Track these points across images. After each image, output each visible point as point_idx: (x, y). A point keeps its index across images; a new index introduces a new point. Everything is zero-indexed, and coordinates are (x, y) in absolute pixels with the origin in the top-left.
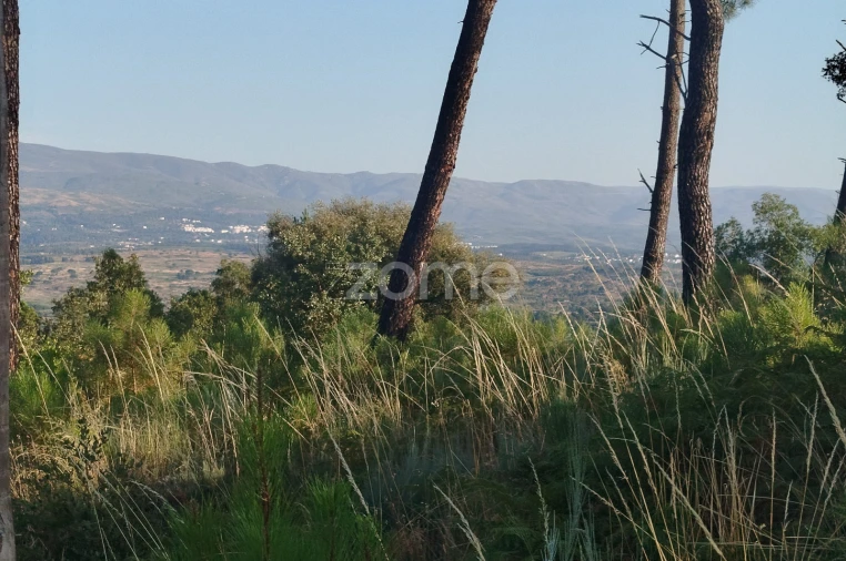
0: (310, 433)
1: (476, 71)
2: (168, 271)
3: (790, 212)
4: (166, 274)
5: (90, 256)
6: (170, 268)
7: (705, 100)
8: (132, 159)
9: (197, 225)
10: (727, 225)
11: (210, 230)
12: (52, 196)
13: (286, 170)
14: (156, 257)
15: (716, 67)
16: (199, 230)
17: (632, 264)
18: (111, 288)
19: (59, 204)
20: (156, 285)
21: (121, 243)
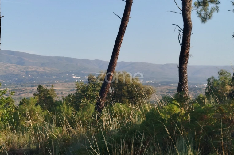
0: (59, 137)
1: (123, 40)
2: (68, 89)
3: (228, 74)
4: (68, 90)
5: (47, 85)
6: (69, 88)
7: (186, 47)
8: (59, 58)
9: (76, 76)
10: (211, 78)
11: (80, 78)
12: (37, 68)
13: (101, 61)
14: (65, 85)
15: (190, 38)
16: (77, 77)
17: (197, 87)
18: (40, 95)
19: (39, 71)
20: (65, 93)
21: (56, 81)
